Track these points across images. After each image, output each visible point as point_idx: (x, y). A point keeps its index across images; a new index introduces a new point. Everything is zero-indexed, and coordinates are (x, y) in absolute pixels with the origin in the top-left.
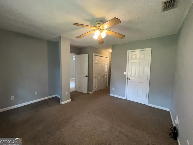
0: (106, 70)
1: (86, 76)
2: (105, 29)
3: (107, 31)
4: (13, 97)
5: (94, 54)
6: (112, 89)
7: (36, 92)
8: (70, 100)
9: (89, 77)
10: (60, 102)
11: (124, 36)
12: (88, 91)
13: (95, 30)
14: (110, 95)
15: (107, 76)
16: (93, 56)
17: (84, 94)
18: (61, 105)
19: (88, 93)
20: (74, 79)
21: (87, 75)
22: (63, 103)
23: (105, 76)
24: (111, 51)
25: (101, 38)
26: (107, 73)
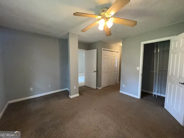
0: (117, 65)
1: (95, 72)
2: (110, 16)
3: (113, 19)
4: (32, 88)
5: (103, 49)
6: (123, 85)
7: (50, 85)
8: (78, 95)
9: (98, 72)
10: (69, 95)
11: (136, 23)
12: (97, 86)
13: (99, 19)
14: (120, 92)
15: (117, 72)
16: (102, 51)
17: (93, 89)
18: (70, 98)
19: (97, 89)
20: (84, 74)
21: (96, 70)
22: (71, 97)
23: (115, 71)
24: (121, 45)
25: (107, 27)
26: (117, 68)
